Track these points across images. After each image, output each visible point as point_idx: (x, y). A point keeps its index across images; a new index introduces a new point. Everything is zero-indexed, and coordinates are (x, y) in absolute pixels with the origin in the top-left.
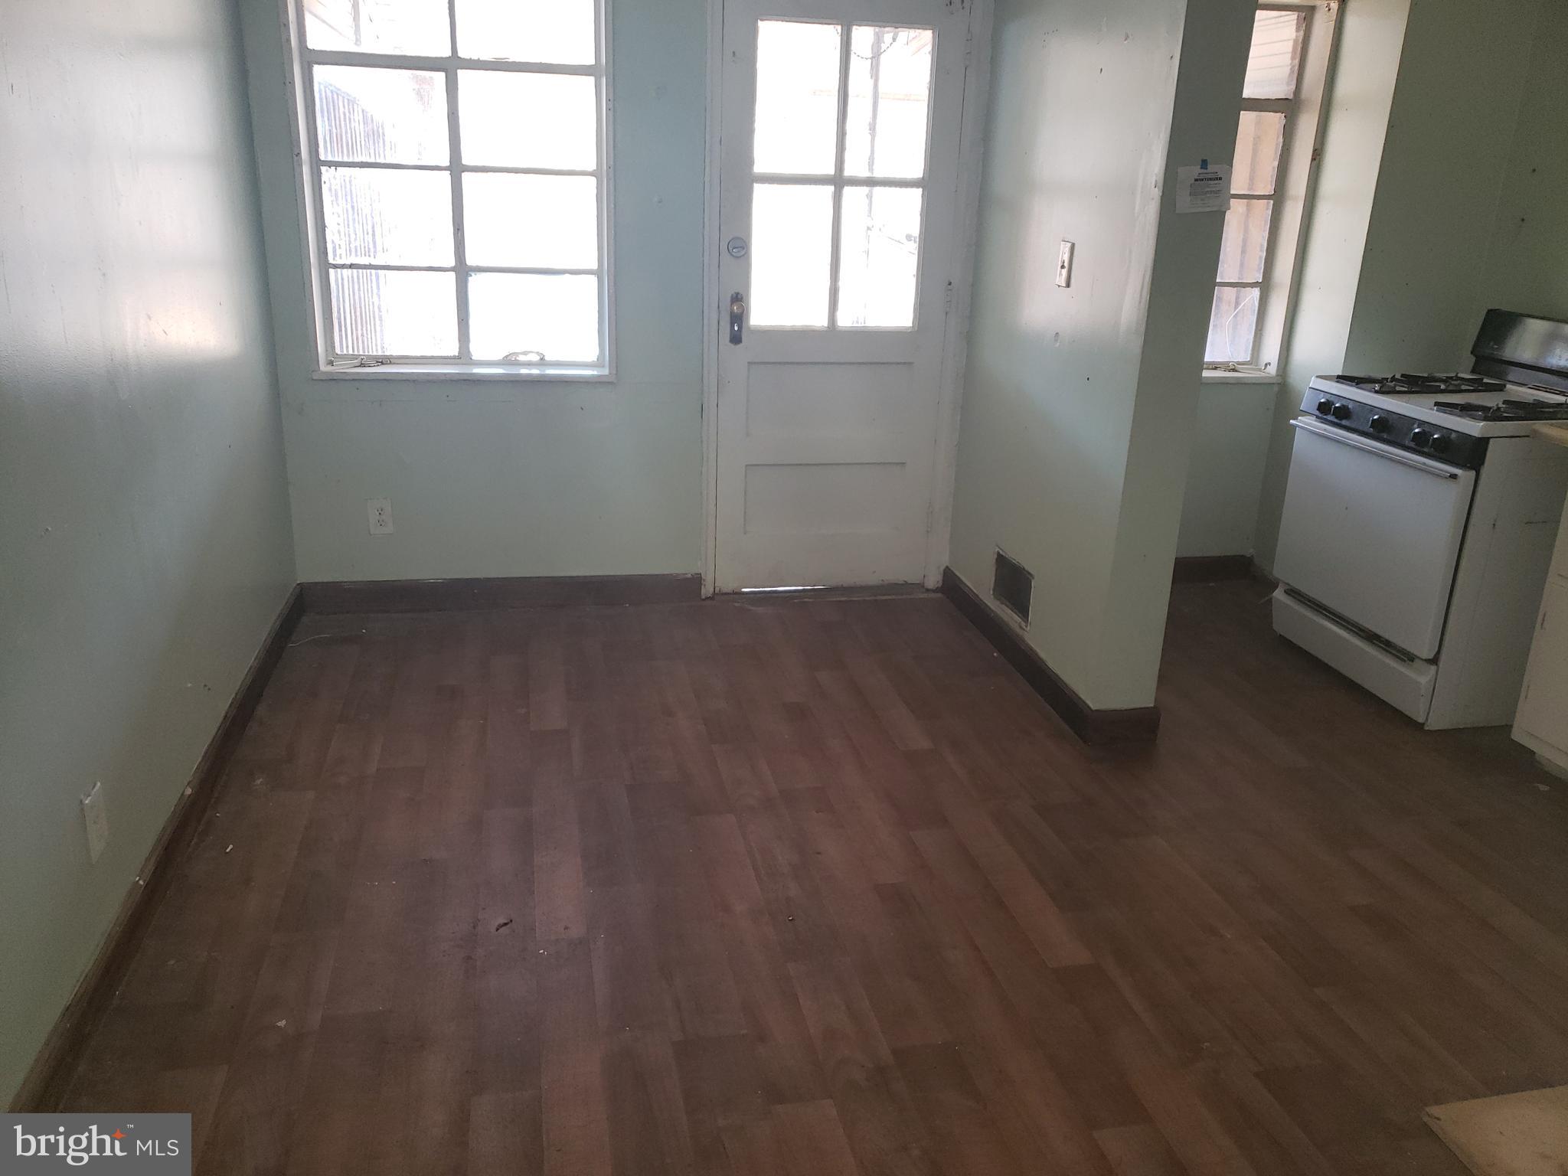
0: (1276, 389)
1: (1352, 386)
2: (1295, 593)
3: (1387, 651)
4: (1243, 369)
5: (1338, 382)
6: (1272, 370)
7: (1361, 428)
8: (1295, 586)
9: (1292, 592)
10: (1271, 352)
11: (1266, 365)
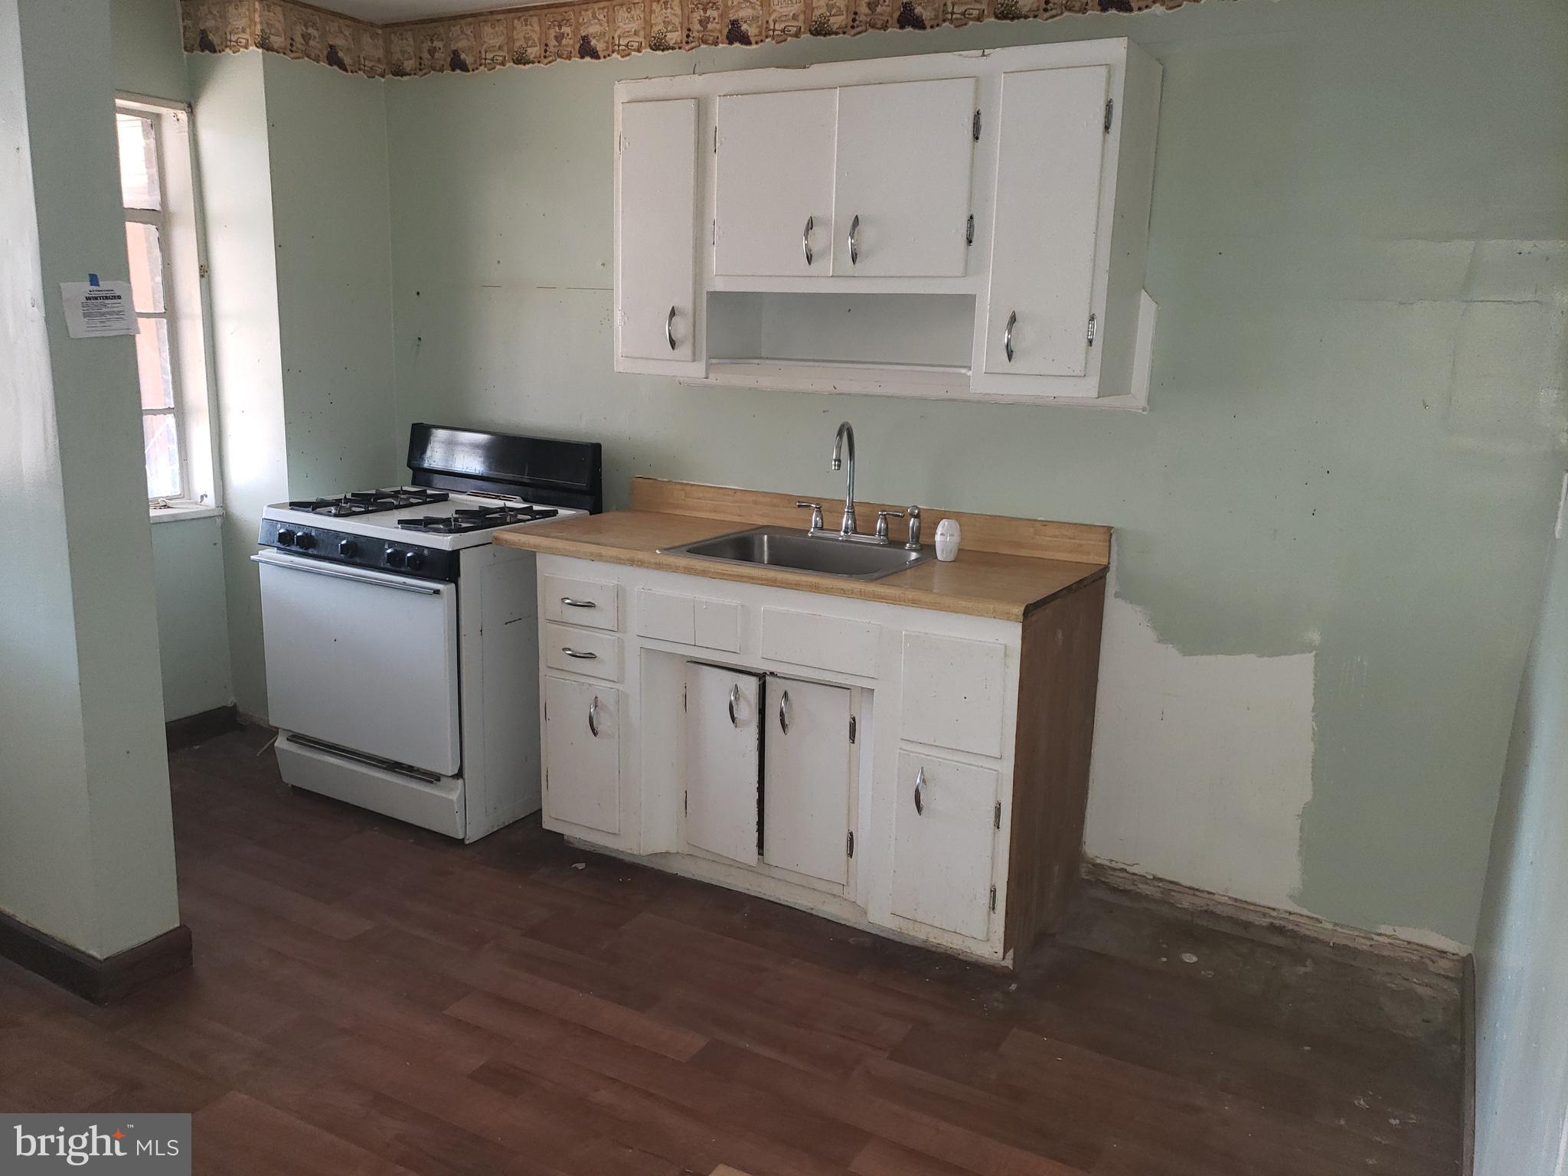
0: (219, 521)
1: (308, 512)
2: (300, 738)
3: (411, 777)
4: (177, 504)
5: (291, 509)
6: (210, 502)
7: (330, 555)
8: (296, 731)
9: (296, 738)
10: (203, 483)
11: (202, 497)
